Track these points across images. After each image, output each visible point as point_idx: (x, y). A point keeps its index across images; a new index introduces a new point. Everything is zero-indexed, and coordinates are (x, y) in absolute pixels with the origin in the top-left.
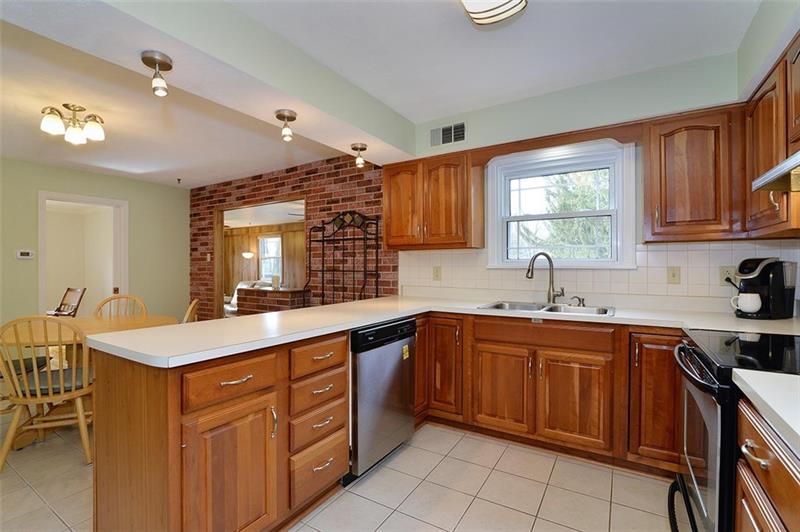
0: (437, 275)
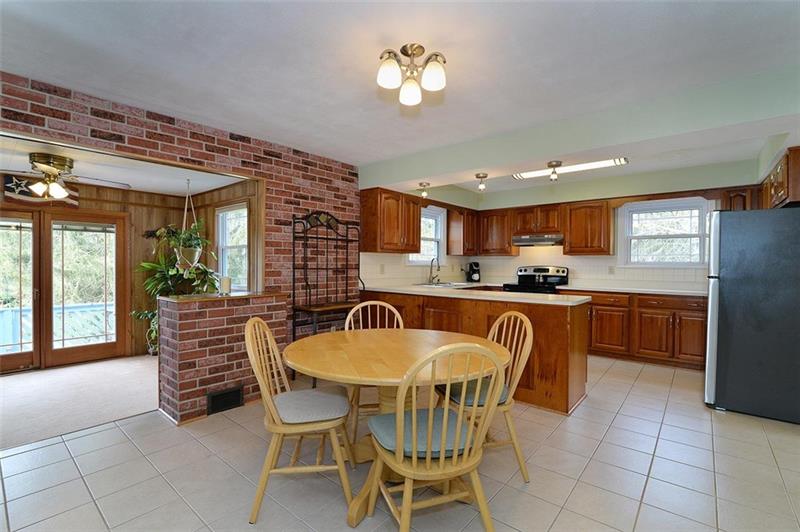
0: (382, 271)
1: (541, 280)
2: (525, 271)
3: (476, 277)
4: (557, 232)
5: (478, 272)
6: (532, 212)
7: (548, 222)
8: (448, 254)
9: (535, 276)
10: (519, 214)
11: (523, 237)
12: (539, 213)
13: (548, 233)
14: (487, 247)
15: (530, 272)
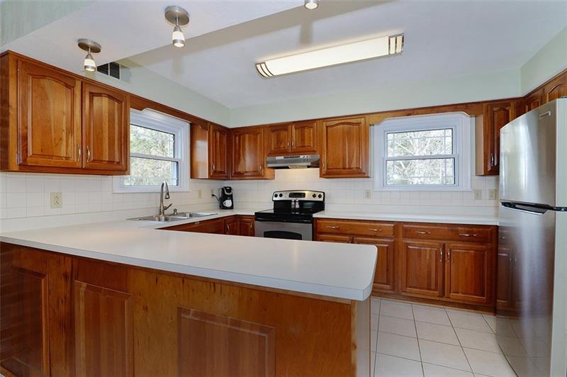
1: (297, 206)
2: (281, 195)
3: (228, 203)
4: (313, 152)
5: (231, 197)
6: (286, 130)
7: (303, 140)
8: (192, 177)
9: (291, 201)
10: (273, 131)
11: (277, 158)
12: (294, 131)
13: (304, 153)
14: (240, 169)
15: (286, 197)
